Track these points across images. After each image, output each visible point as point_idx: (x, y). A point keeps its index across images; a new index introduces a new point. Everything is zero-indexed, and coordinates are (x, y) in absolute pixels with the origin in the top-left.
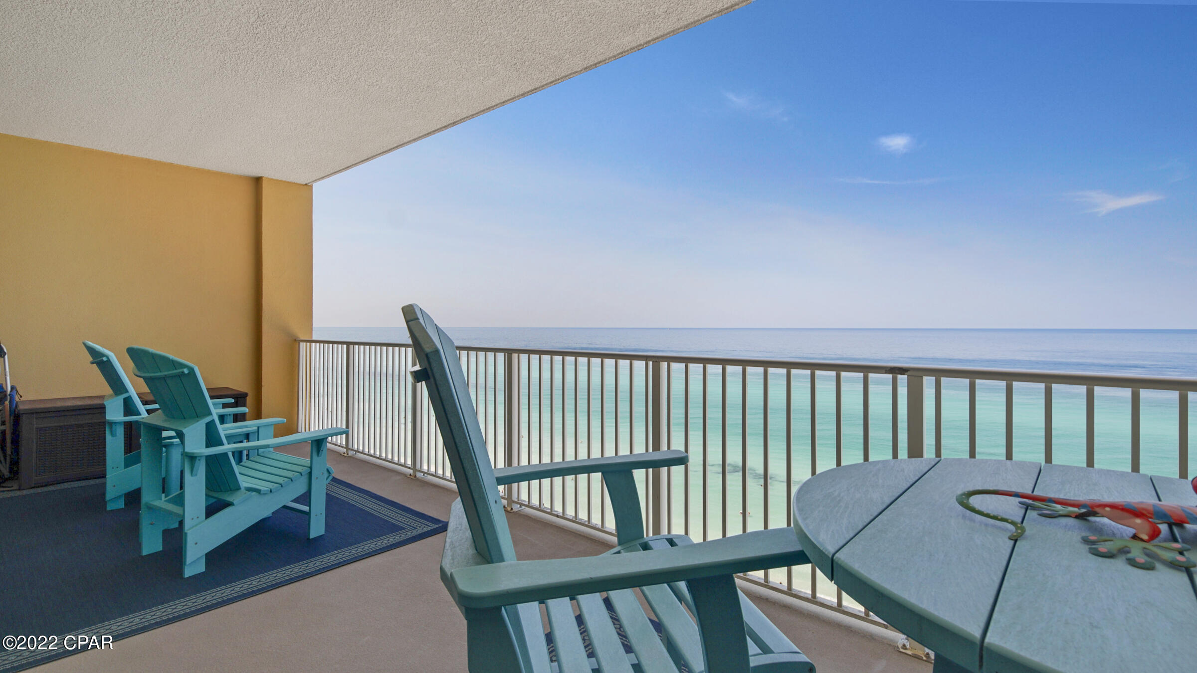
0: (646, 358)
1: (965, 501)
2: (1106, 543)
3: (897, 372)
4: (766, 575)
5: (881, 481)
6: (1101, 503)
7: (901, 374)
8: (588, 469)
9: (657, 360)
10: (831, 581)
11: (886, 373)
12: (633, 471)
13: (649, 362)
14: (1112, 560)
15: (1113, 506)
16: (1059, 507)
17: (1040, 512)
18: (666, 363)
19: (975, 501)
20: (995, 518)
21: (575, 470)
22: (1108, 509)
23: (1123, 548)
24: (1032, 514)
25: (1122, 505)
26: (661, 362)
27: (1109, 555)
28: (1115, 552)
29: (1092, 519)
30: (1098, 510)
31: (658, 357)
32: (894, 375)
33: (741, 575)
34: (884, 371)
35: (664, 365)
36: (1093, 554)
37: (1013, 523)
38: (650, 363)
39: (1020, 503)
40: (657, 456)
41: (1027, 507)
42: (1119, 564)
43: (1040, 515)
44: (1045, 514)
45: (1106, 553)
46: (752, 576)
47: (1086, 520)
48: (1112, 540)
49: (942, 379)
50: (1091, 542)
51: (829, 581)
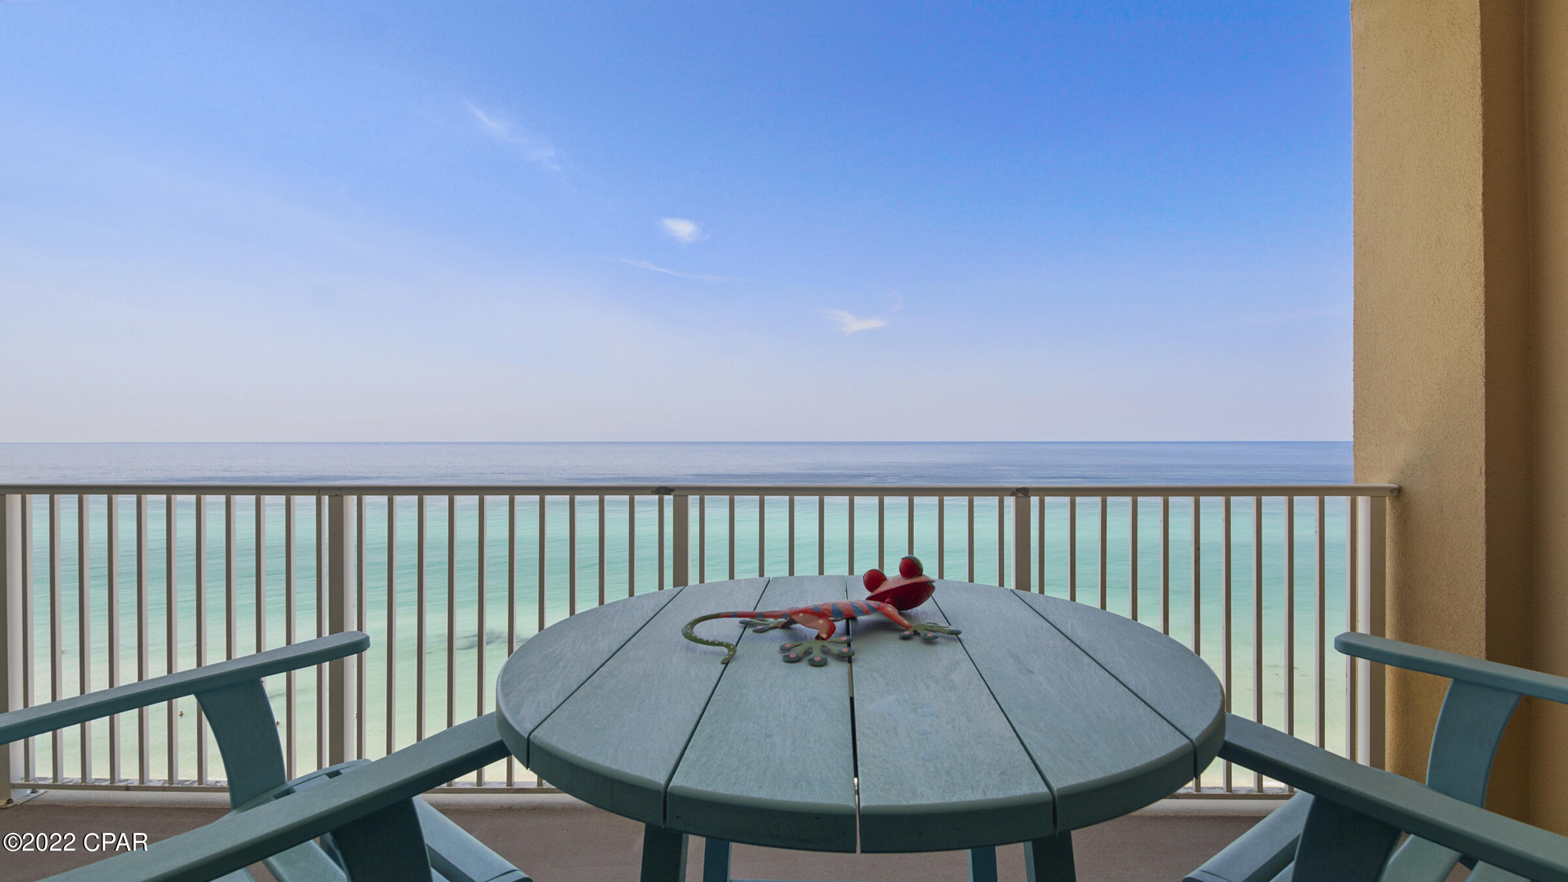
0: (317, 491)
1: (689, 631)
2: (797, 647)
3: (664, 492)
4: (480, 777)
5: (614, 625)
6: (798, 610)
7: (667, 494)
8: (167, 693)
9: (337, 494)
10: (527, 769)
11: (653, 493)
12: (263, 679)
13: (322, 497)
14: (798, 664)
15: (805, 611)
16: (771, 620)
17: (755, 628)
18: (355, 497)
19: (701, 630)
20: (713, 644)
21: (139, 700)
22: (801, 615)
23: (808, 650)
24: (749, 631)
25: (810, 609)
26: (345, 497)
27: (797, 659)
28: (801, 655)
29: (794, 626)
30: (795, 617)
31: (340, 488)
32: (661, 495)
33: (445, 786)
34: (650, 492)
35: (351, 501)
36: (786, 662)
37: (727, 646)
38: (326, 499)
39: (741, 622)
40: (339, 640)
41: (746, 625)
42: (803, 666)
43: (754, 631)
44: (760, 629)
45: (795, 658)
46: (458, 783)
47: (790, 628)
48: (801, 645)
49: (706, 497)
50: (787, 650)
51: (525, 769)
